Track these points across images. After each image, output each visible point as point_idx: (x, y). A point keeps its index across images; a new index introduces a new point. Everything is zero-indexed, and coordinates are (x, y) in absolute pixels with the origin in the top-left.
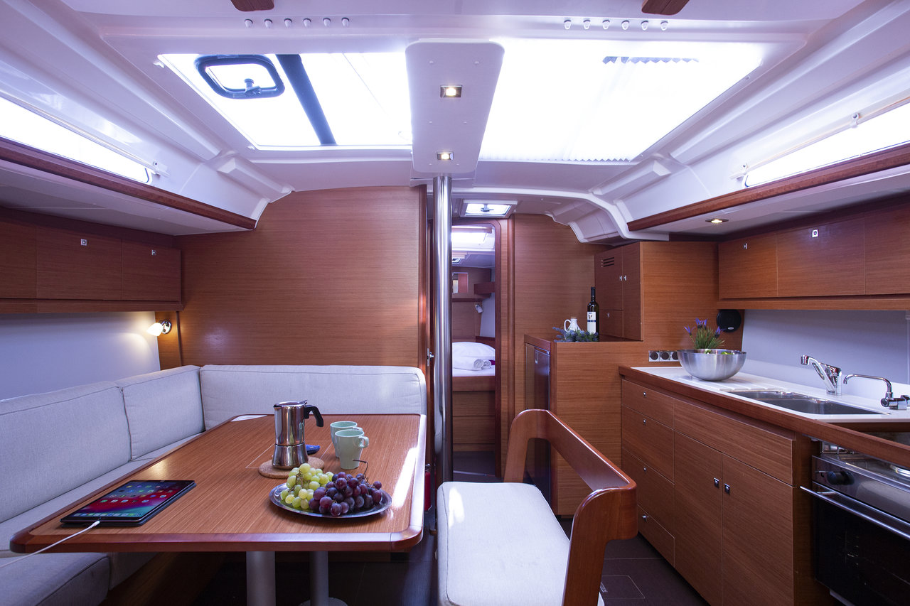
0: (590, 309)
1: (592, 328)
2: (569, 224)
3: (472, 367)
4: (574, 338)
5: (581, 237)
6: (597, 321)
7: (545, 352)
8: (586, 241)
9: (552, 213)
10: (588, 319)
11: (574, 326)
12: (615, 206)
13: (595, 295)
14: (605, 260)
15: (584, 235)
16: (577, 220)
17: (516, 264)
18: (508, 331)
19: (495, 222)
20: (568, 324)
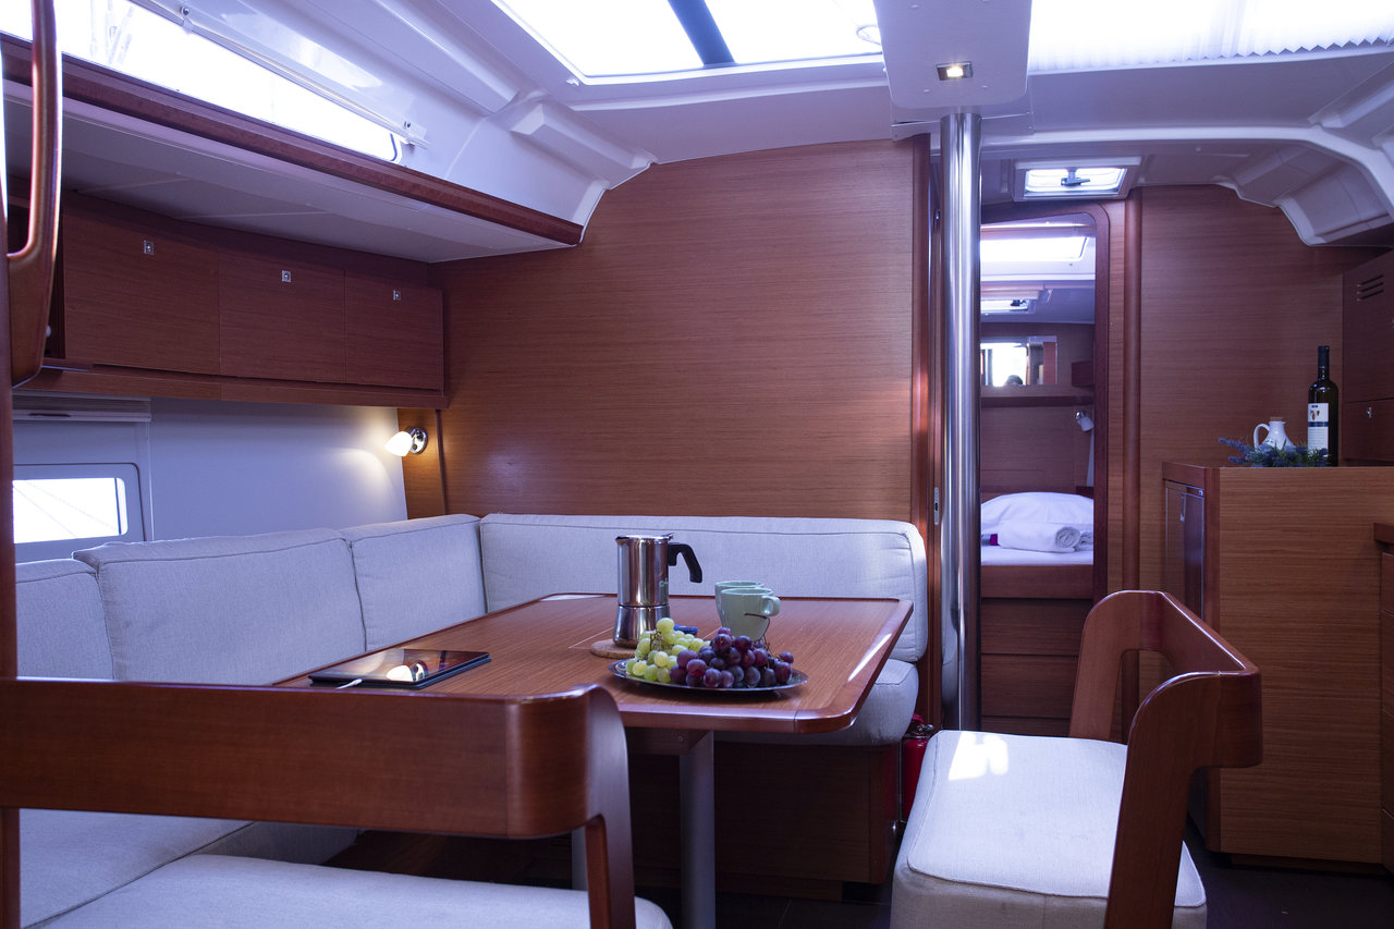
0: (1315, 397)
1: (1319, 439)
2: (1276, 202)
4: (1272, 459)
5: (1308, 231)
6: (1332, 424)
7: (1197, 493)
8: (1321, 241)
9: (1233, 180)
10: (1310, 420)
11: (1277, 437)
13: (1327, 365)
14: (1364, 283)
15: (1314, 227)
16: (1296, 192)
17: (1143, 302)
18: (1125, 455)
19: (1096, 210)
20: (1264, 434)
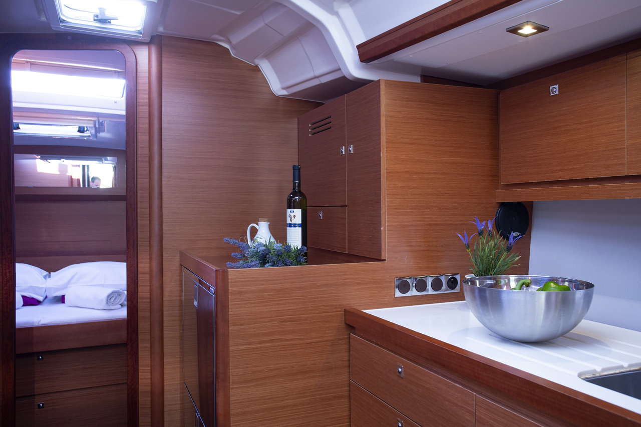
0: (291, 205)
1: (295, 238)
2: (257, 62)
3: (103, 305)
4: (264, 257)
5: (277, 86)
6: (304, 225)
7: (208, 288)
8: (285, 93)
9: (229, 42)
10: (289, 222)
11: (264, 234)
12: (335, 18)
13: (299, 179)
14: (313, 124)
15: (281, 82)
16: (269, 55)
17: (164, 125)
18: (150, 246)
19: (126, 50)
20: (254, 232)
